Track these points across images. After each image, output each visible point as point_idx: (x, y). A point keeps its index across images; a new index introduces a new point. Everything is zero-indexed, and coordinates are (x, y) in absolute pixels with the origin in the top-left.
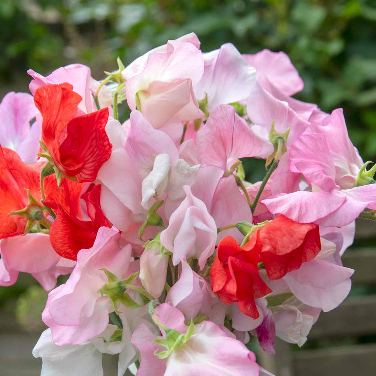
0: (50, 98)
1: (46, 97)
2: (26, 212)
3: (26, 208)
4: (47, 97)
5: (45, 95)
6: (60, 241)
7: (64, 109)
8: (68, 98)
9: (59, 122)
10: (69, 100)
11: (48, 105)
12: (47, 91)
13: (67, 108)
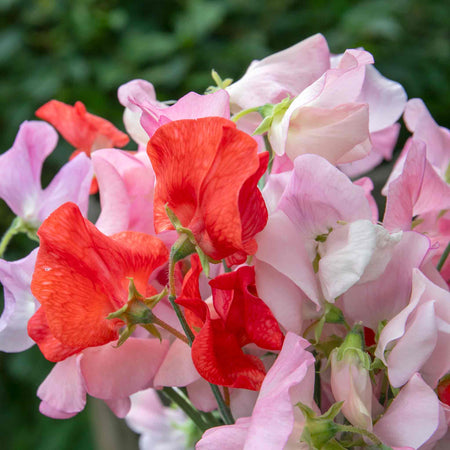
0: (186, 141)
1: (179, 140)
2: (127, 313)
3: (125, 307)
4: (181, 139)
5: (177, 136)
6: (204, 357)
7: (223, 158)
8: (232, 141)
9: (213, 179)
10: (234, 145)
11: (183, 152)
12: (179, 129)
13: (228, 157)
